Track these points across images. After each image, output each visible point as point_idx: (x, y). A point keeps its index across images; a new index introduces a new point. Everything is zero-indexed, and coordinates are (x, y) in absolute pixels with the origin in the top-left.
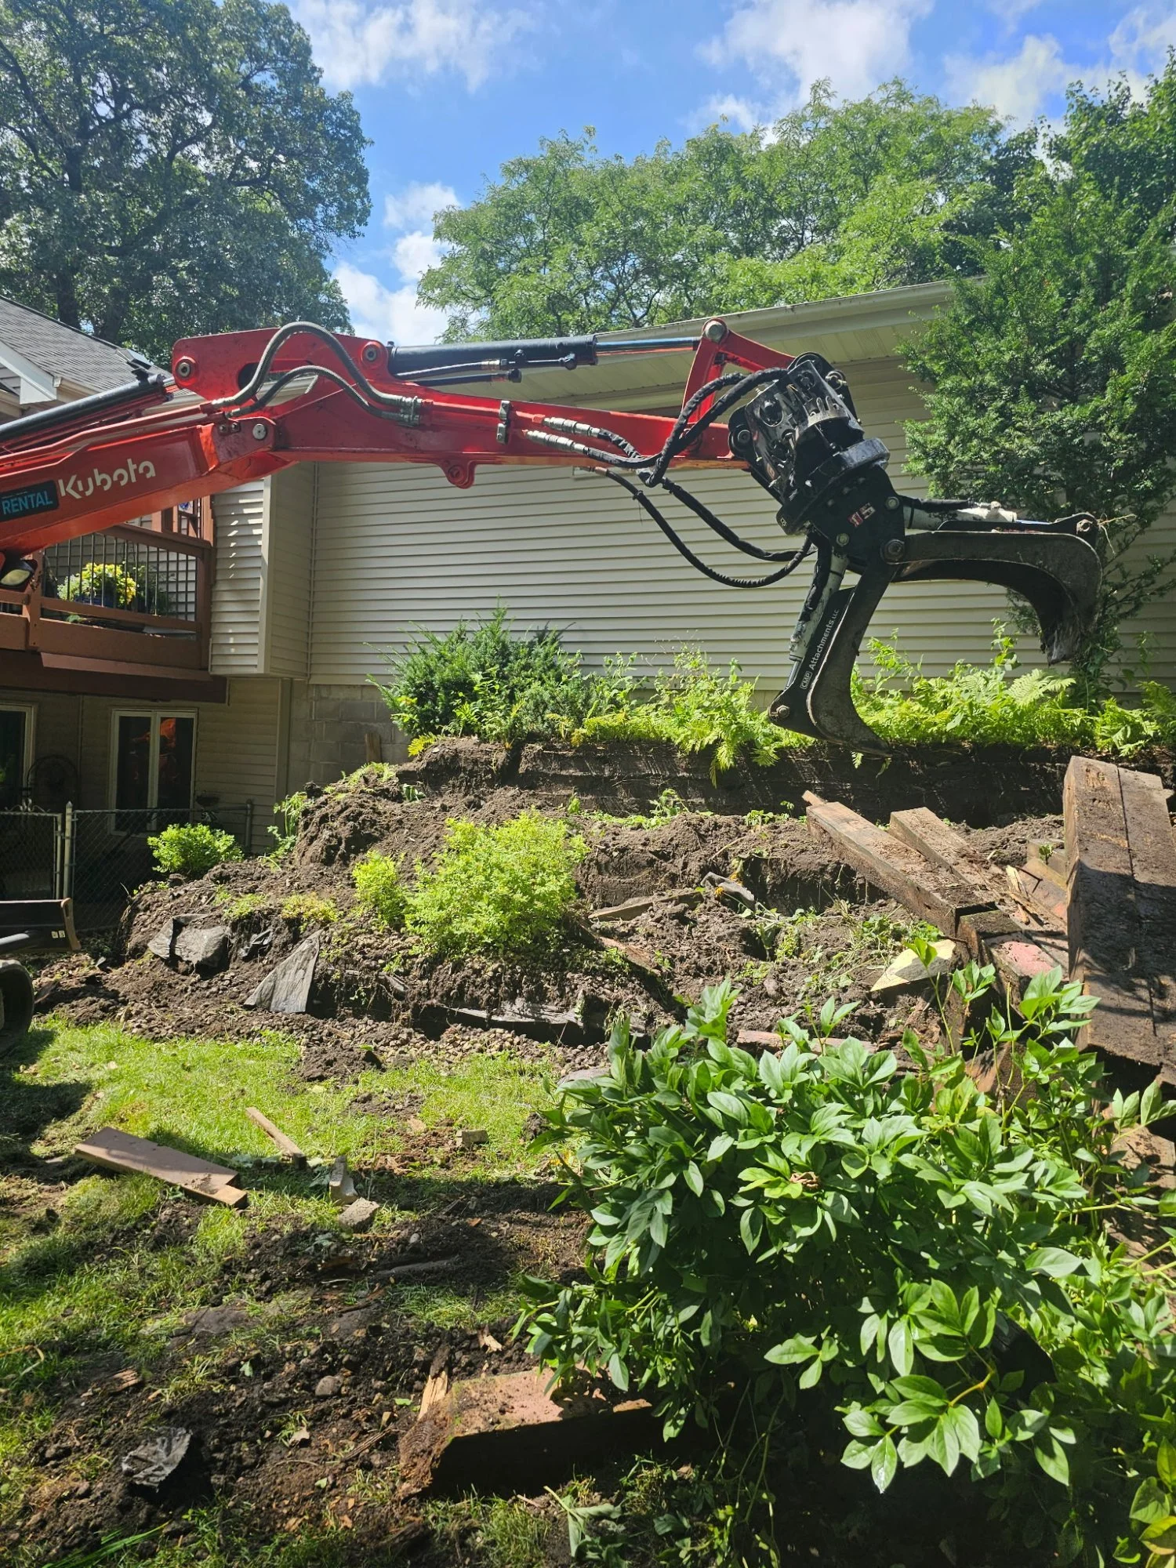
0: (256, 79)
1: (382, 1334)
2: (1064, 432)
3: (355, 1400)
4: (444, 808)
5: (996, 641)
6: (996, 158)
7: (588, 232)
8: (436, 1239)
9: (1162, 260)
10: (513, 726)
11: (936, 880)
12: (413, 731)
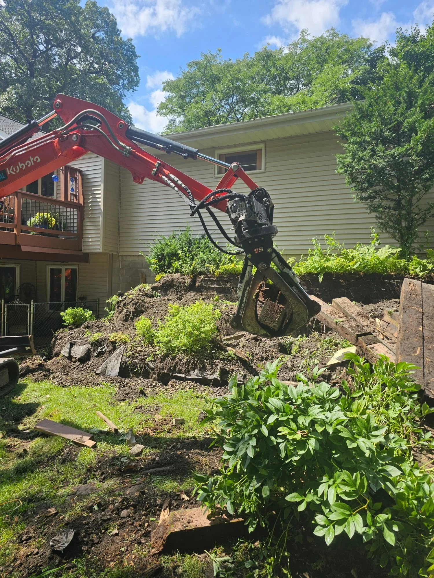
0: (97, 35)
1: (145, 494)
2: (395, 157)
3: (135, 519)
4: (168, 300)
5: (372, 235)
6: (370, 56)
7: (219, 87)
8: (165, 459)
9: (431, 93)
10: (193, 269)
11: (350, 324)
12: (157, 272)
